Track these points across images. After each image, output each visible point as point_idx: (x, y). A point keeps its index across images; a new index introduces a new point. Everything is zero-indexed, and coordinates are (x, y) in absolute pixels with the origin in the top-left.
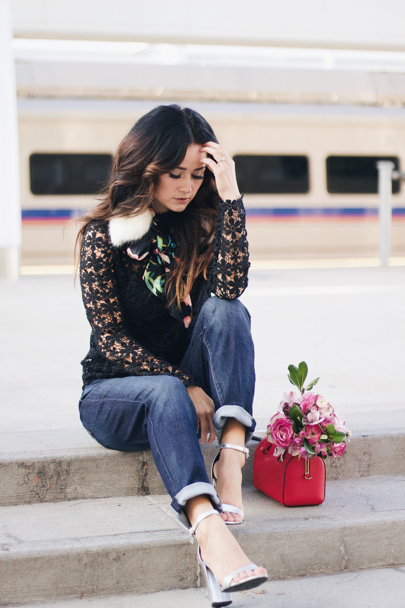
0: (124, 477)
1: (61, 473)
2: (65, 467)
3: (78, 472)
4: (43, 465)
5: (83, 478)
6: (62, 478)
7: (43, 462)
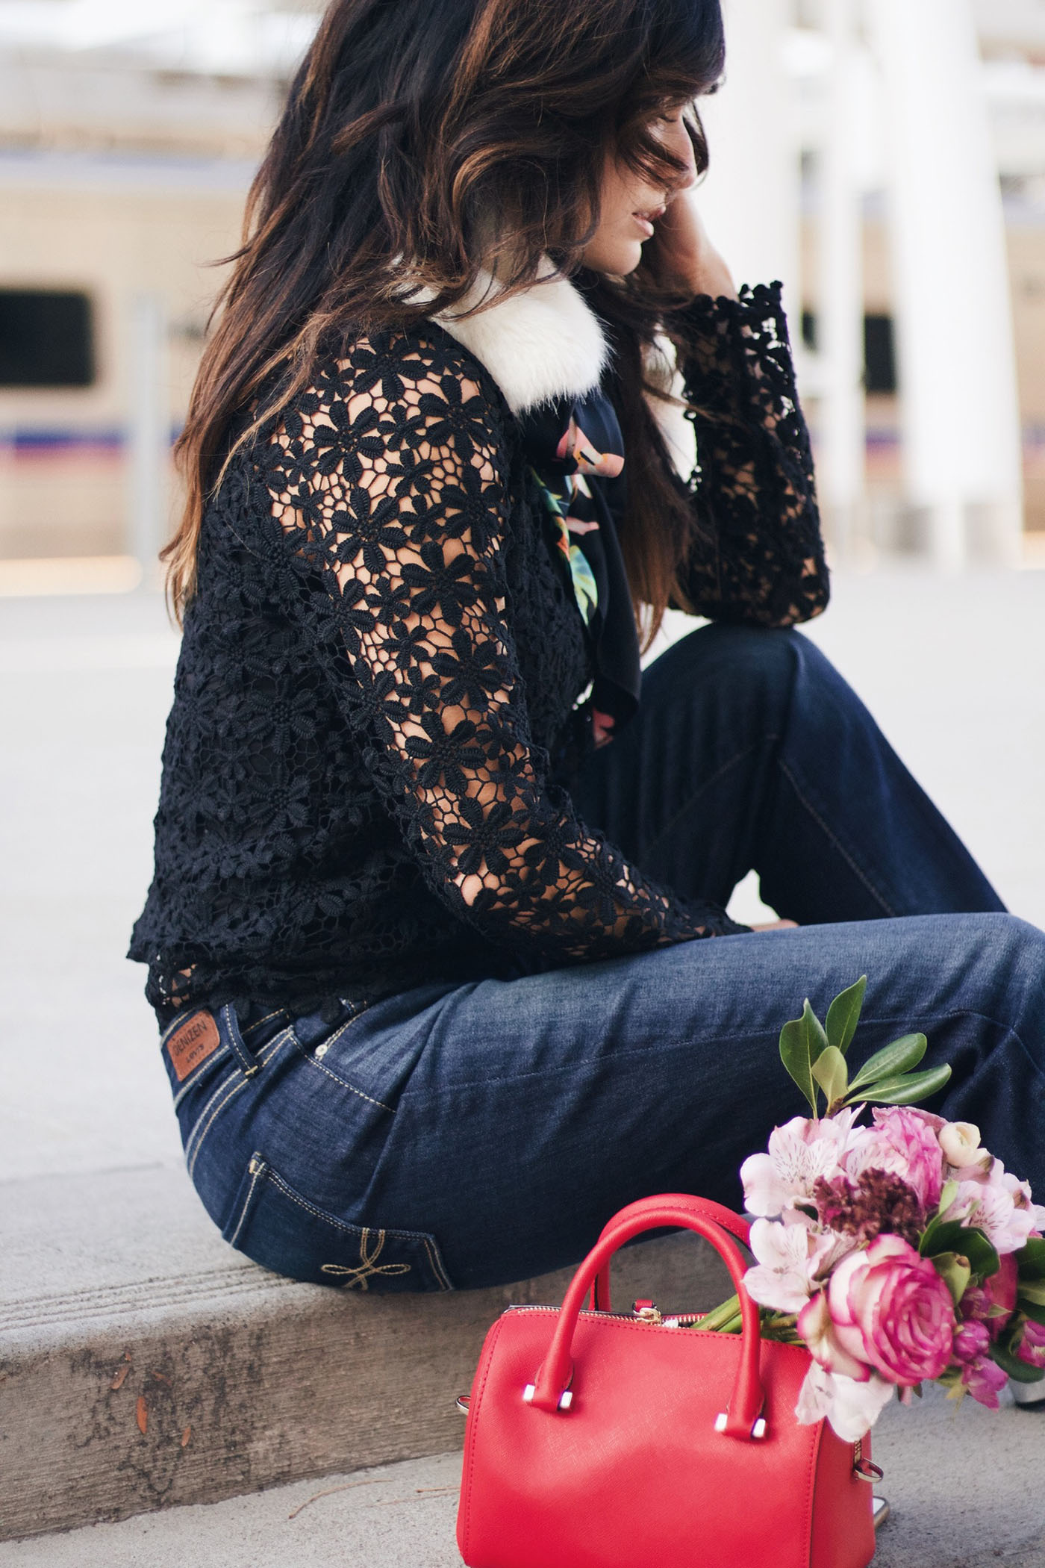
0: (452, 1373)
1: (230, 1382)
2: (243, 1354)
3: (291, 1372)
4: (165, 1354)
5: (310, 1393)
6: (234, 1400)
7: (164, 1343)
